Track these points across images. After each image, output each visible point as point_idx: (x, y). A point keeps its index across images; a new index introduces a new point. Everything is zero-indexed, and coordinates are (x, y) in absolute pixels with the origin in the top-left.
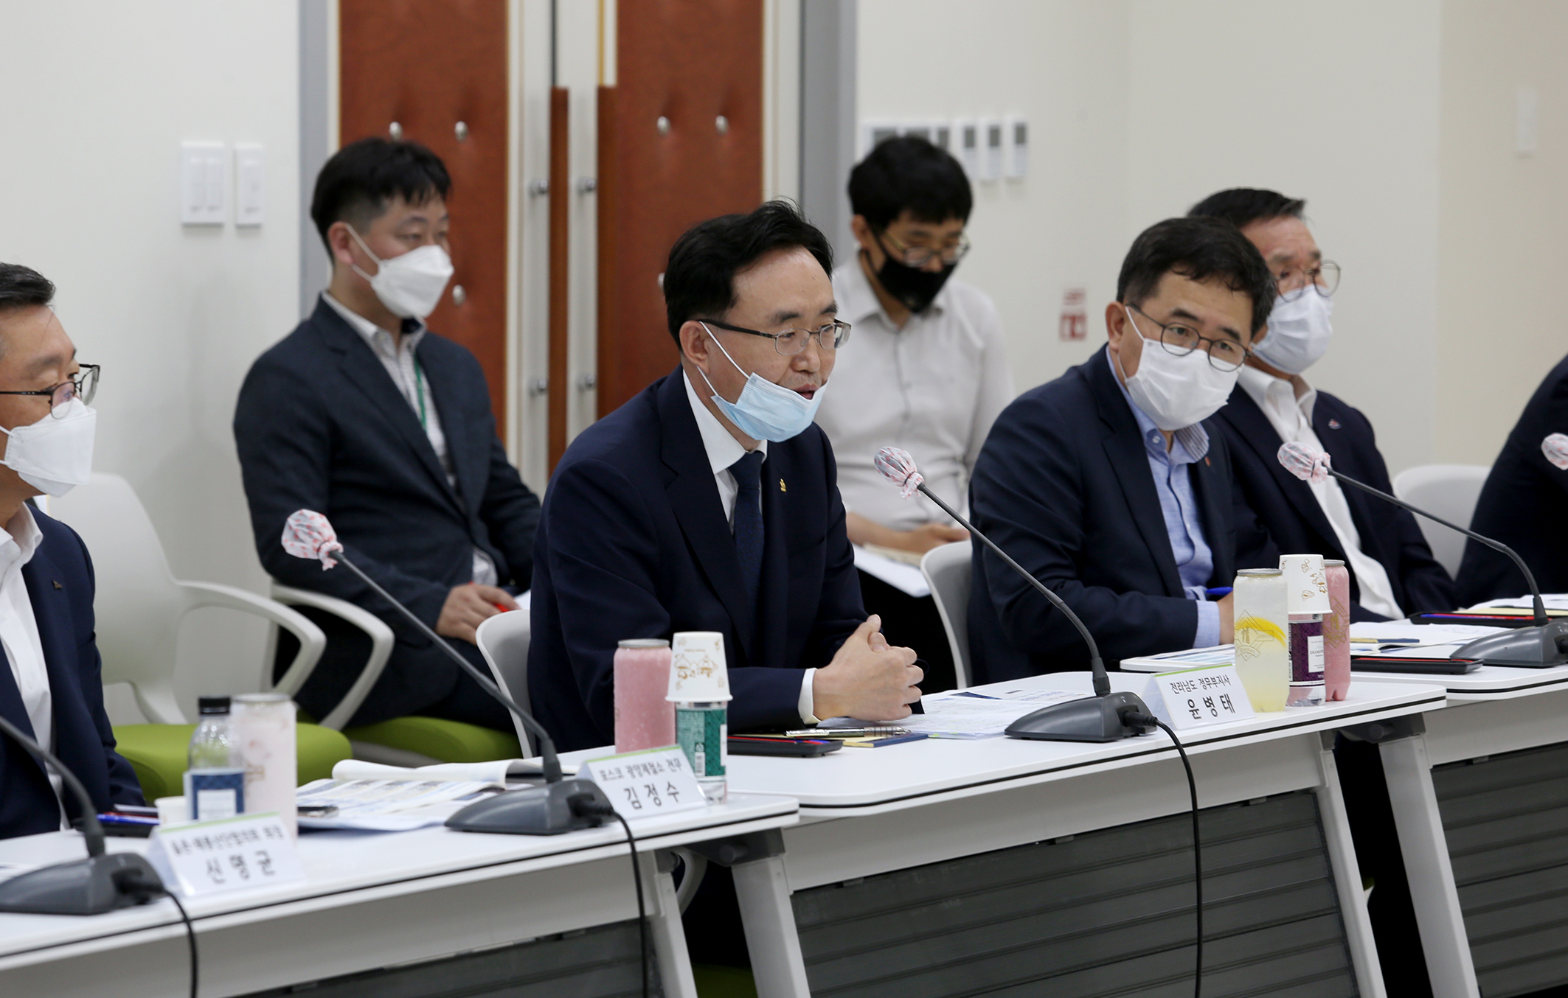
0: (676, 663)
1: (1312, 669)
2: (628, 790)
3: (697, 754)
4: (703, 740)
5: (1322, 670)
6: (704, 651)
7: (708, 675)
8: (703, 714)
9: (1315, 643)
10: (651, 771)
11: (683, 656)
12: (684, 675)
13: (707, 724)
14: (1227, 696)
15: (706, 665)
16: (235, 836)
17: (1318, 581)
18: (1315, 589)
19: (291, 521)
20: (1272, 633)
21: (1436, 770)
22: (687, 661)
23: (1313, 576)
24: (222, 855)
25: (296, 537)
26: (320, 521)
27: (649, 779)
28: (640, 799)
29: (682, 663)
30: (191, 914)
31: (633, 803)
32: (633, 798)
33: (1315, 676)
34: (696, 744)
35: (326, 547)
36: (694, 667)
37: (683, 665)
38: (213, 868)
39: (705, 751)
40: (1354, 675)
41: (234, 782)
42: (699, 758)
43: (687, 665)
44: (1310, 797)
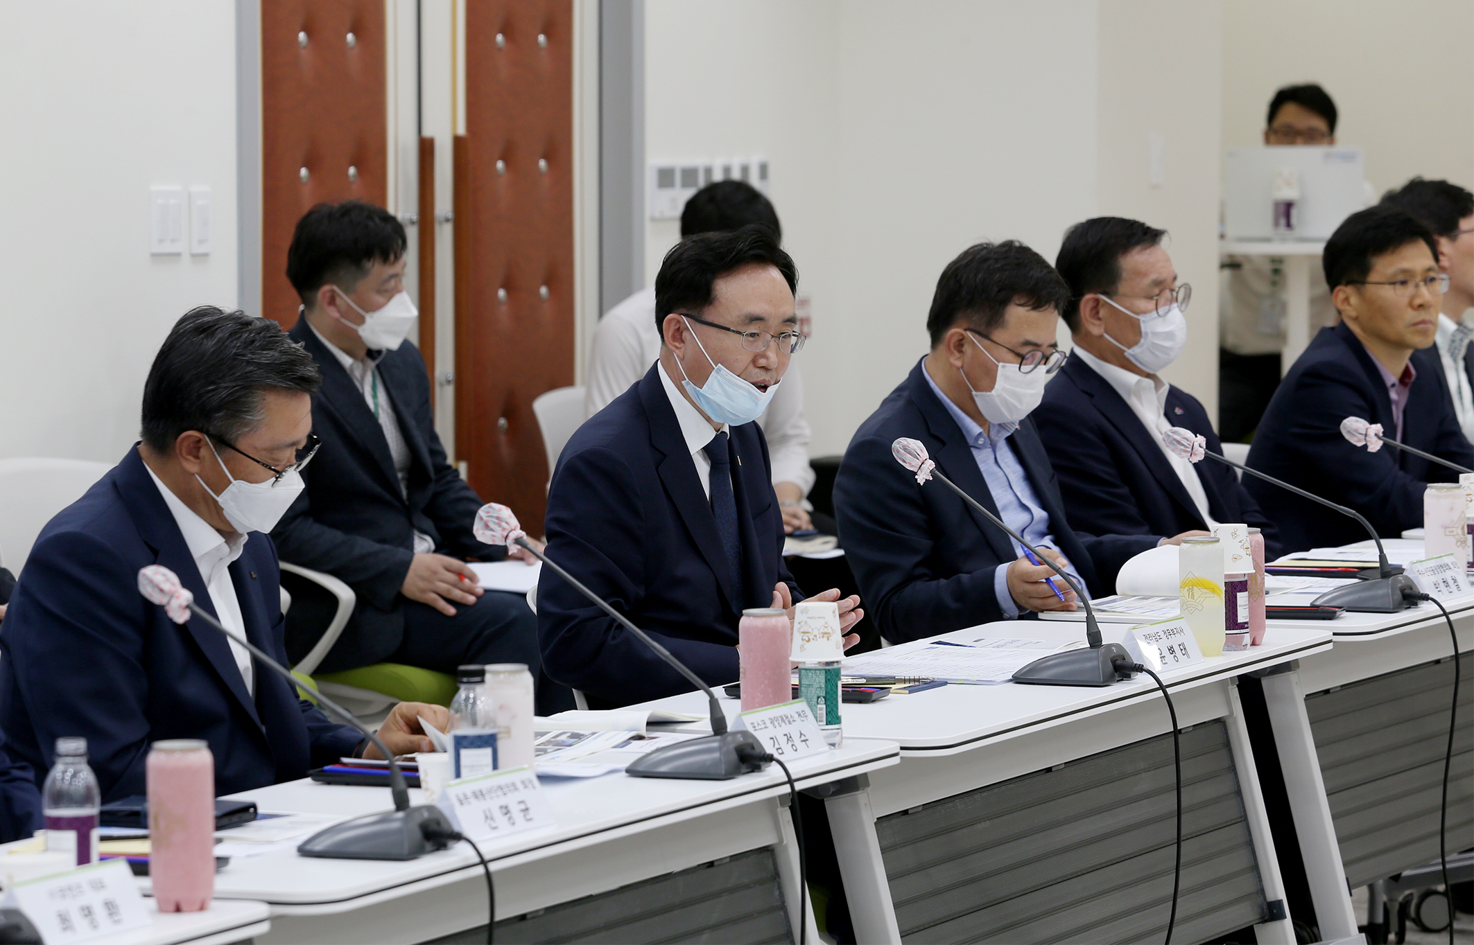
0: (800, 629)
1: (1240, 620)
2: (772, 738)
3: (819, 706)
4: (824, 695)
5: (1247, 620)
6: (824, 618)
7: (828, 639)
8: (824, 672)
9: (1242, 598)
10: (787, 722)
11: (806, 623)
12: (807, 639)
13: (827, 681)
14: (1183, 644)
15: (826, 630)
16: (500, 788)
17: (1245, 547)
18: (1243, 553)
19: (482, 512)
20: (1213, 591)
21: (1308, 697)
22: (810, 626)
23: (1240, 542)
24: (493, 804)
25: (487, 527)
26: (505, 512)
27: (786, 729)
28: (781, 746)
29: (805, 629)
30: (487, 857)
31: (777, 749)
32: (777, 746)
33: (1243, 626)
34: (818, 697)
35: (513, 535)
36: (816, 632)
37: (806, 630)
38: (488, 817)
39: (825, 703)
40: (1269, 622)
41: (489, 741)
42: (821, 709)
43: (810, 630)
44: (1220, 723)
